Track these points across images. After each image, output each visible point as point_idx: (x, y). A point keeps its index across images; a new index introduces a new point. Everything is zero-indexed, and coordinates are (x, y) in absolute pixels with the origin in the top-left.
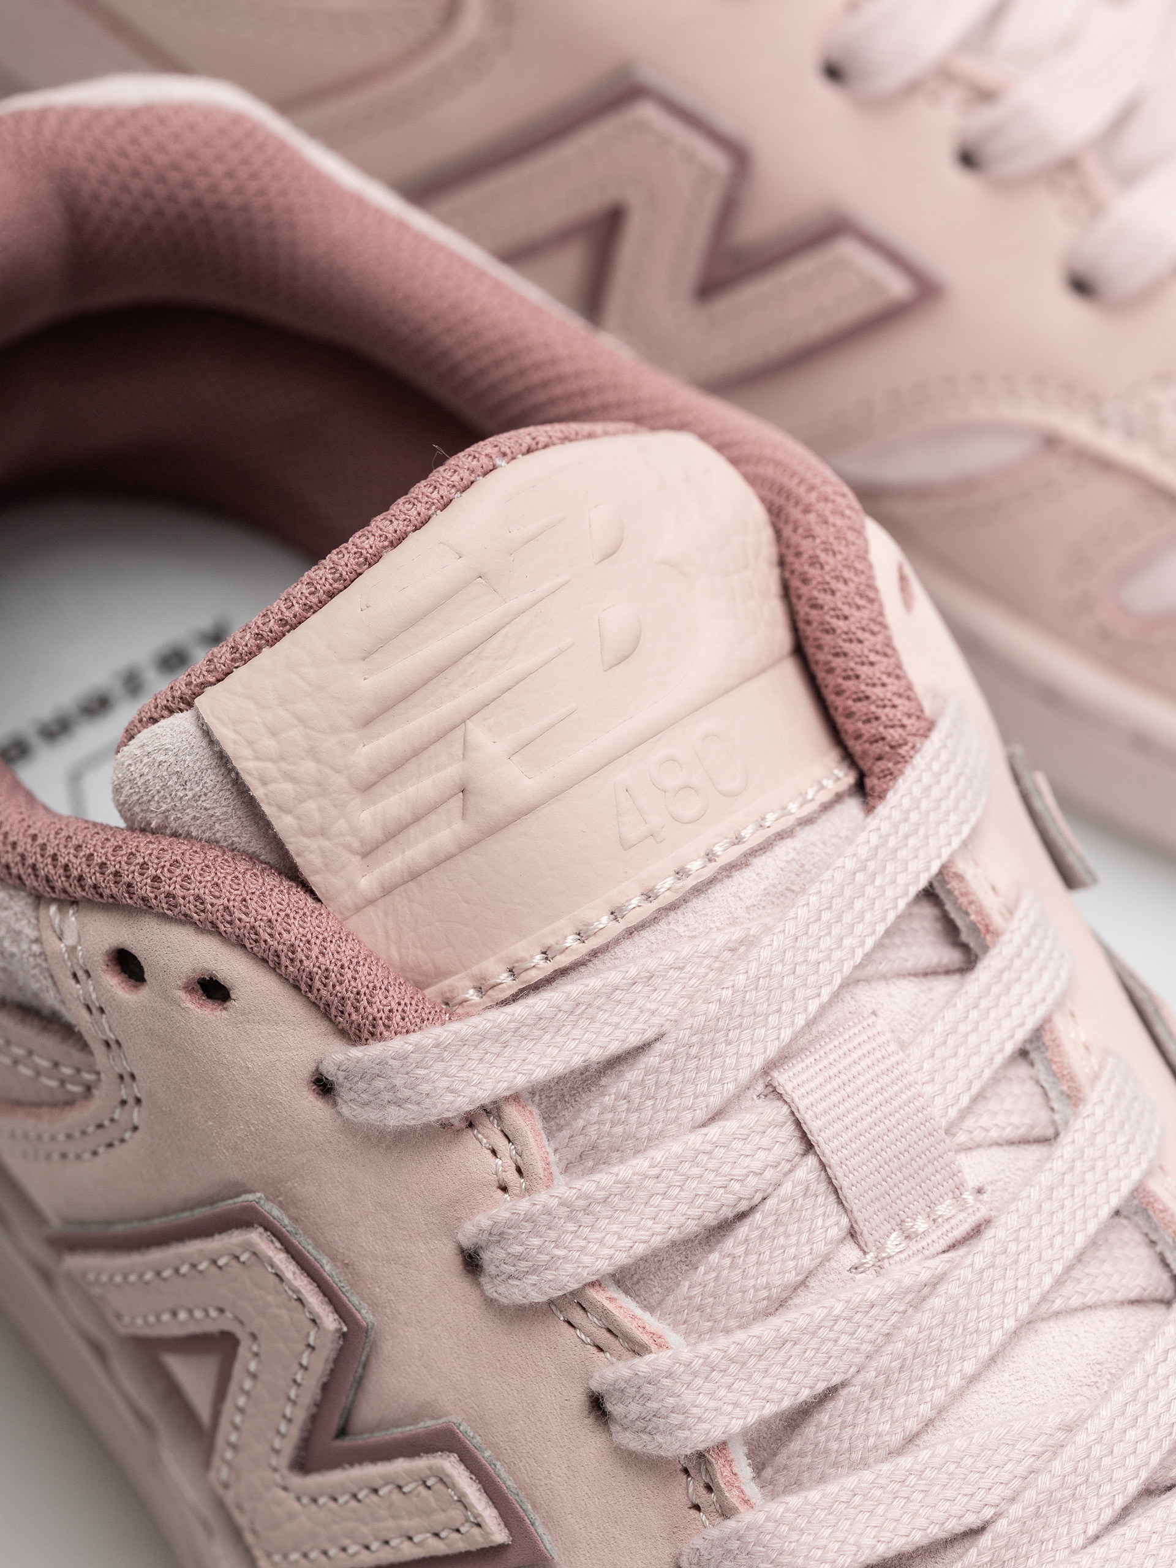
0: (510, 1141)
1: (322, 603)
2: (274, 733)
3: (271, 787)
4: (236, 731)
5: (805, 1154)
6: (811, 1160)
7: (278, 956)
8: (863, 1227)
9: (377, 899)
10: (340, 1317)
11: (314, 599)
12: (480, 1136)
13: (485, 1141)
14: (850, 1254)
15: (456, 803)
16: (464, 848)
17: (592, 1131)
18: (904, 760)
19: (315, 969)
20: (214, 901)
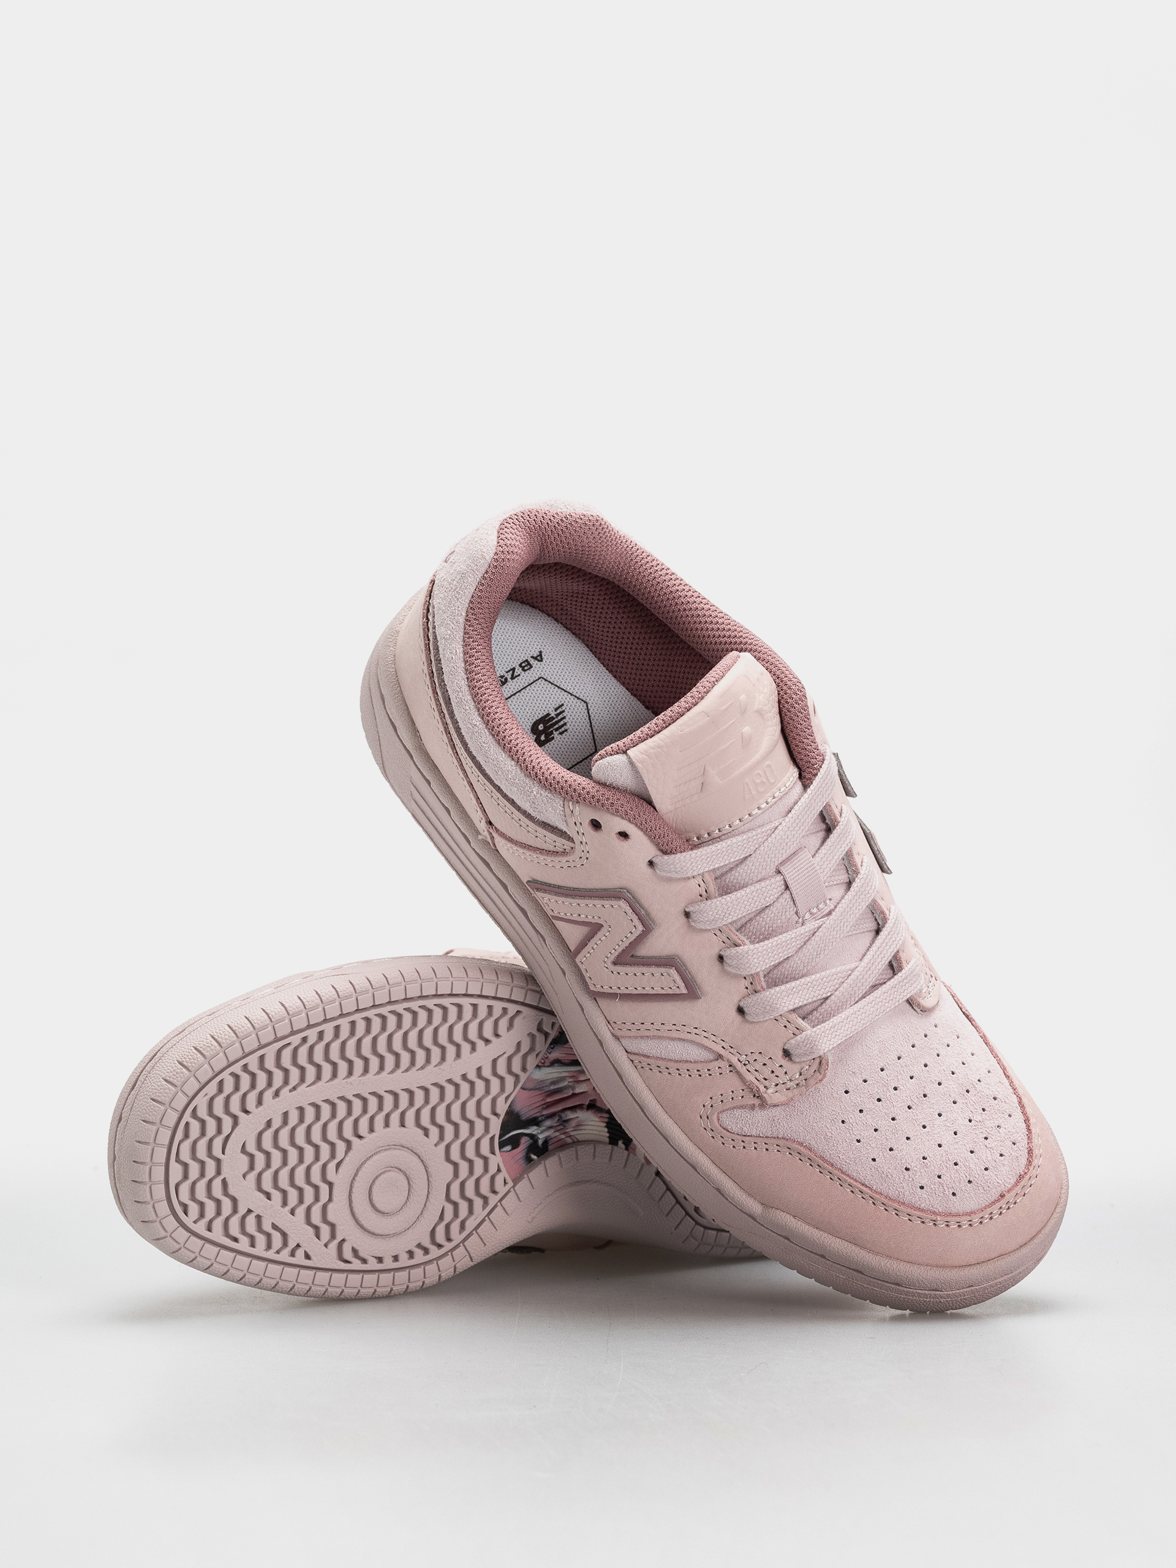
0: (704, 883)
4: (639, 760)
5: (786, 890)
6: (788, 892)
8: (800, 912)
10: (643, 926)
13: (697, 882)
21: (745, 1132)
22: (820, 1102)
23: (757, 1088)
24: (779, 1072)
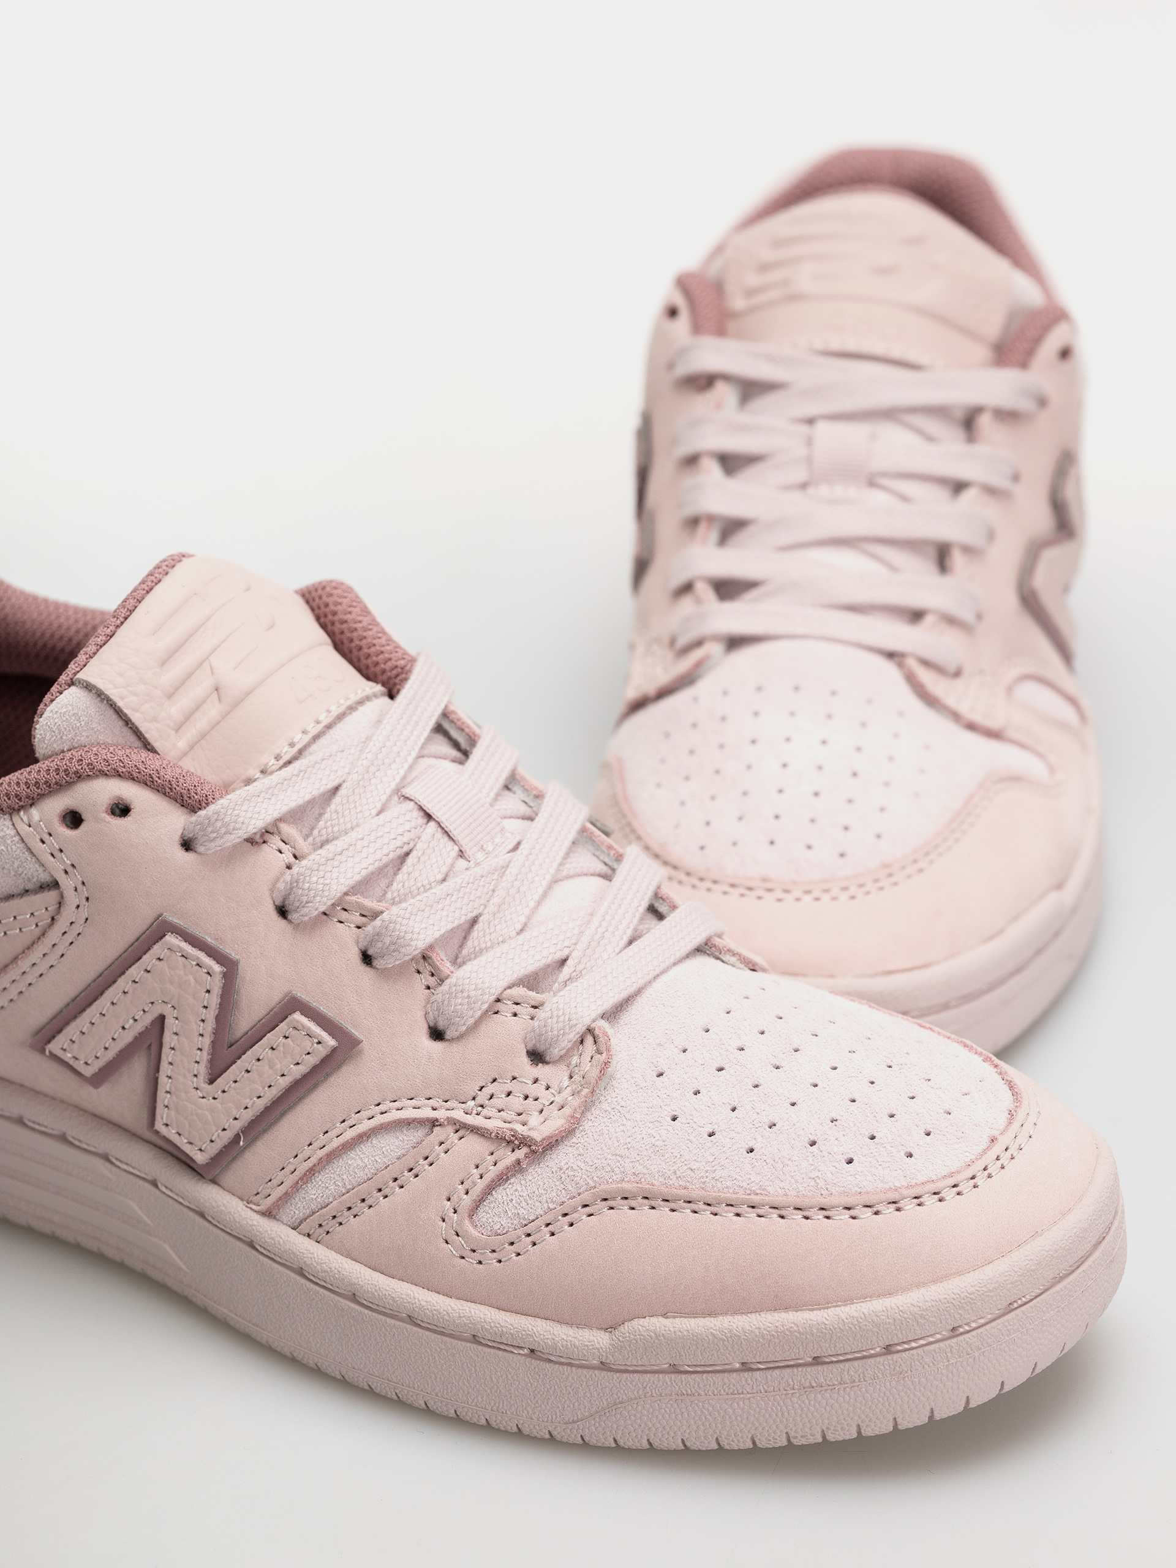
0: (286, 844)
1: (122, 623)
2: (121, 675)
3: (126, 700)
4: (102, 679)
5: (428, 822)
6: (432, 824)
7: (152, 778)
8: (465, 848)
9: (188, 753)
10: (221, 965)
11: (119, 622)
12: (272, 845)
13: (274, 847)
14: (462, 863)
15: (215, 695)
16: (225, 716)
17: (324, 832)
18: (410, 671)
19: (171, 779)
20: (113, 759)
21: (524, 1219)
22: (623, 1103)
23: (512, 1130)
24: (538, 1090)
